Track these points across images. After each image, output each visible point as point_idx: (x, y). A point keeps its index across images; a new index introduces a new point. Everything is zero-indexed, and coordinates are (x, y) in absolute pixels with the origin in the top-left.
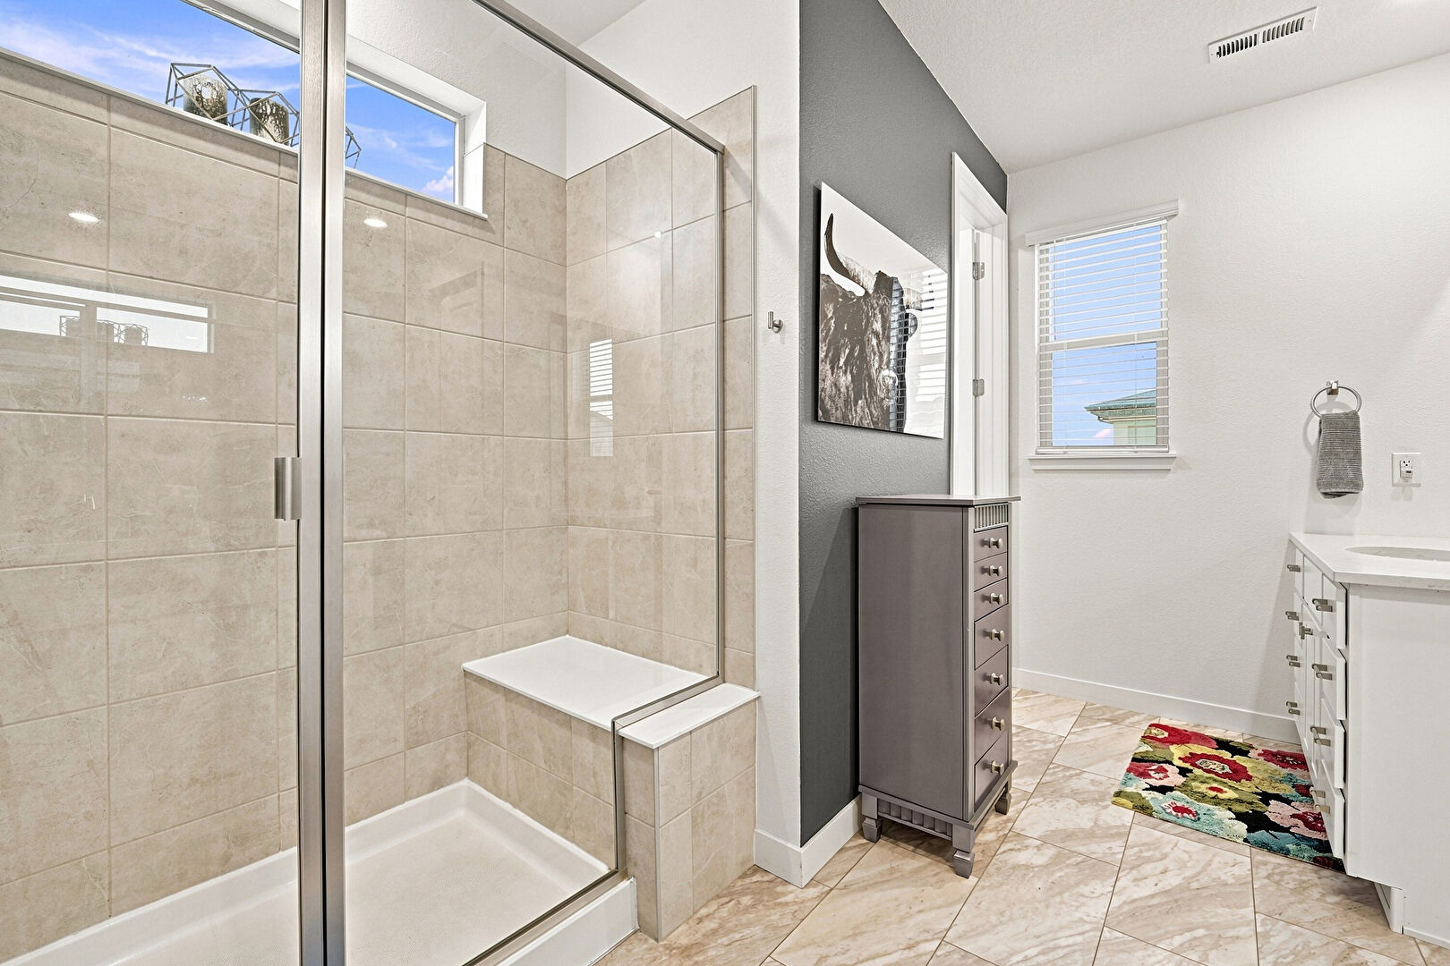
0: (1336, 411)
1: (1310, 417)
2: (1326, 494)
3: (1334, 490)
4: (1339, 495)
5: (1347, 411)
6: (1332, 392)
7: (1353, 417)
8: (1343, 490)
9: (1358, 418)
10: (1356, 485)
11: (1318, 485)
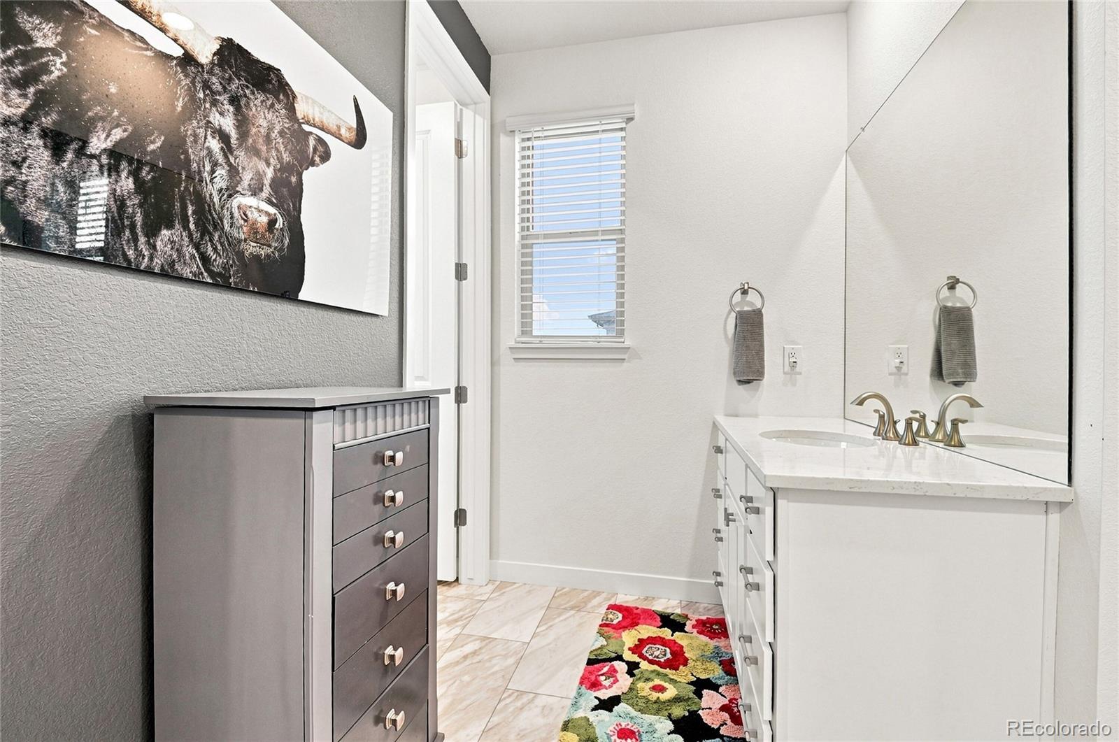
0: (746, 309)
1: (729, 313)
2: (740, 382)
3: (745, 378)
4: (748, 382)
5: (755, 308)
6: (745, 292)
7: (758, 314)
8: (752, 378)
9: (762, 315)
10: (760, 373)
11: (734, 373)
